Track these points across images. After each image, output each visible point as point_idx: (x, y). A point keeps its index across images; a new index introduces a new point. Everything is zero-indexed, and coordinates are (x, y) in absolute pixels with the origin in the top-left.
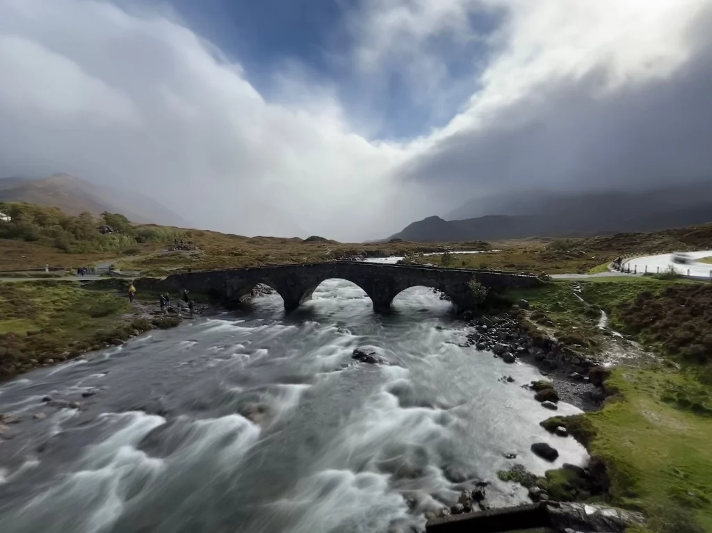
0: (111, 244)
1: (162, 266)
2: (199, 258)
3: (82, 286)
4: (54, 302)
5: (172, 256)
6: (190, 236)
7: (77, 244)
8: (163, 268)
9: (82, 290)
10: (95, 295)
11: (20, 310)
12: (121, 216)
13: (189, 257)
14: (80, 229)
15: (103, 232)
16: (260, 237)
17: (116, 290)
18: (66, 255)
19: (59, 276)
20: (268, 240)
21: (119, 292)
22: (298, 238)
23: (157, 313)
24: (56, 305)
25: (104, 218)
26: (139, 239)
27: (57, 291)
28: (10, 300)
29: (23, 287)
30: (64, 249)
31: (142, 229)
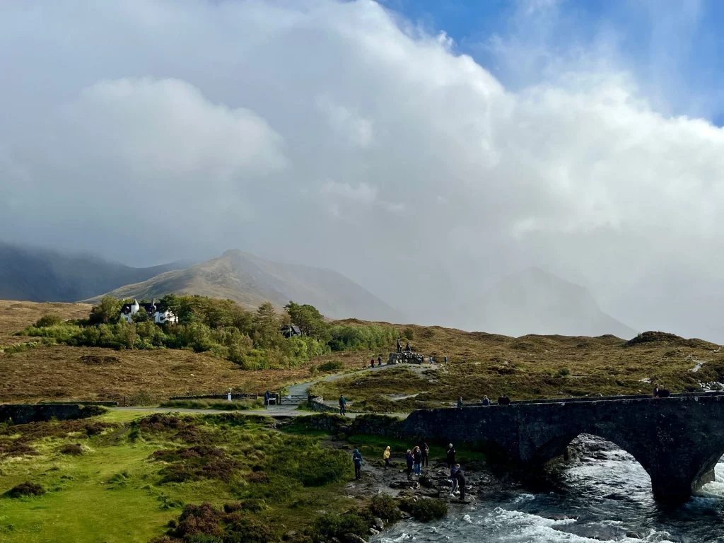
0: (297, 354)
1: (383, 393)
2: (439, 378)
3: (278, 427)
4: (246, 452)
5: (394, 374)
6: (410, 338)
7: (255, 355)
8: (385, 397)
9: (280, 433)
10: (301, 444)
11: (209, 465)
12: (311, 309)
13: (422, 377)
14: (259, 331)
15: (287, 335)
16: (532, 337)
17: (326, 436)
18: (243, 372)
19: (243, 408)
20: (550, 341)
21: (333, 440)
22: (611, 336)
23: (402, 485)
24: (250, 459)
25: (290, 313)
26: (334, 344)
27: (247, 433)
28: (193, 446)
29: (203, 424)
30: (240, 363)
31: (337, 328)
